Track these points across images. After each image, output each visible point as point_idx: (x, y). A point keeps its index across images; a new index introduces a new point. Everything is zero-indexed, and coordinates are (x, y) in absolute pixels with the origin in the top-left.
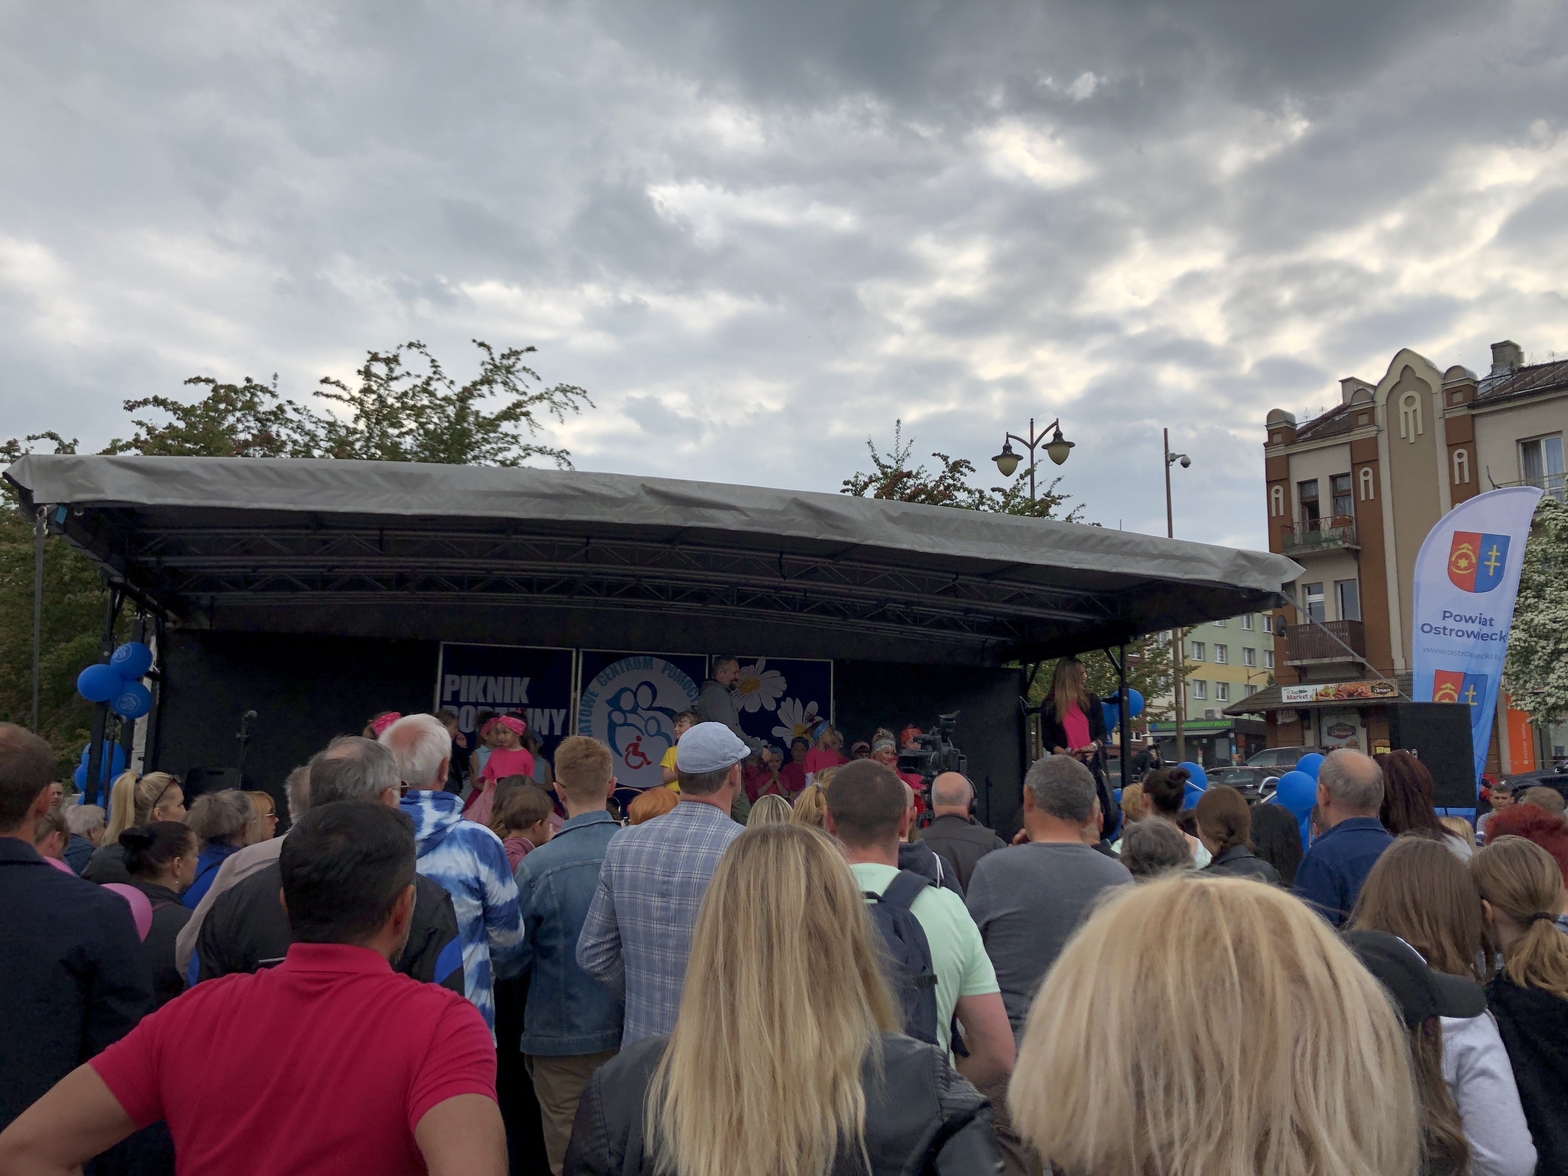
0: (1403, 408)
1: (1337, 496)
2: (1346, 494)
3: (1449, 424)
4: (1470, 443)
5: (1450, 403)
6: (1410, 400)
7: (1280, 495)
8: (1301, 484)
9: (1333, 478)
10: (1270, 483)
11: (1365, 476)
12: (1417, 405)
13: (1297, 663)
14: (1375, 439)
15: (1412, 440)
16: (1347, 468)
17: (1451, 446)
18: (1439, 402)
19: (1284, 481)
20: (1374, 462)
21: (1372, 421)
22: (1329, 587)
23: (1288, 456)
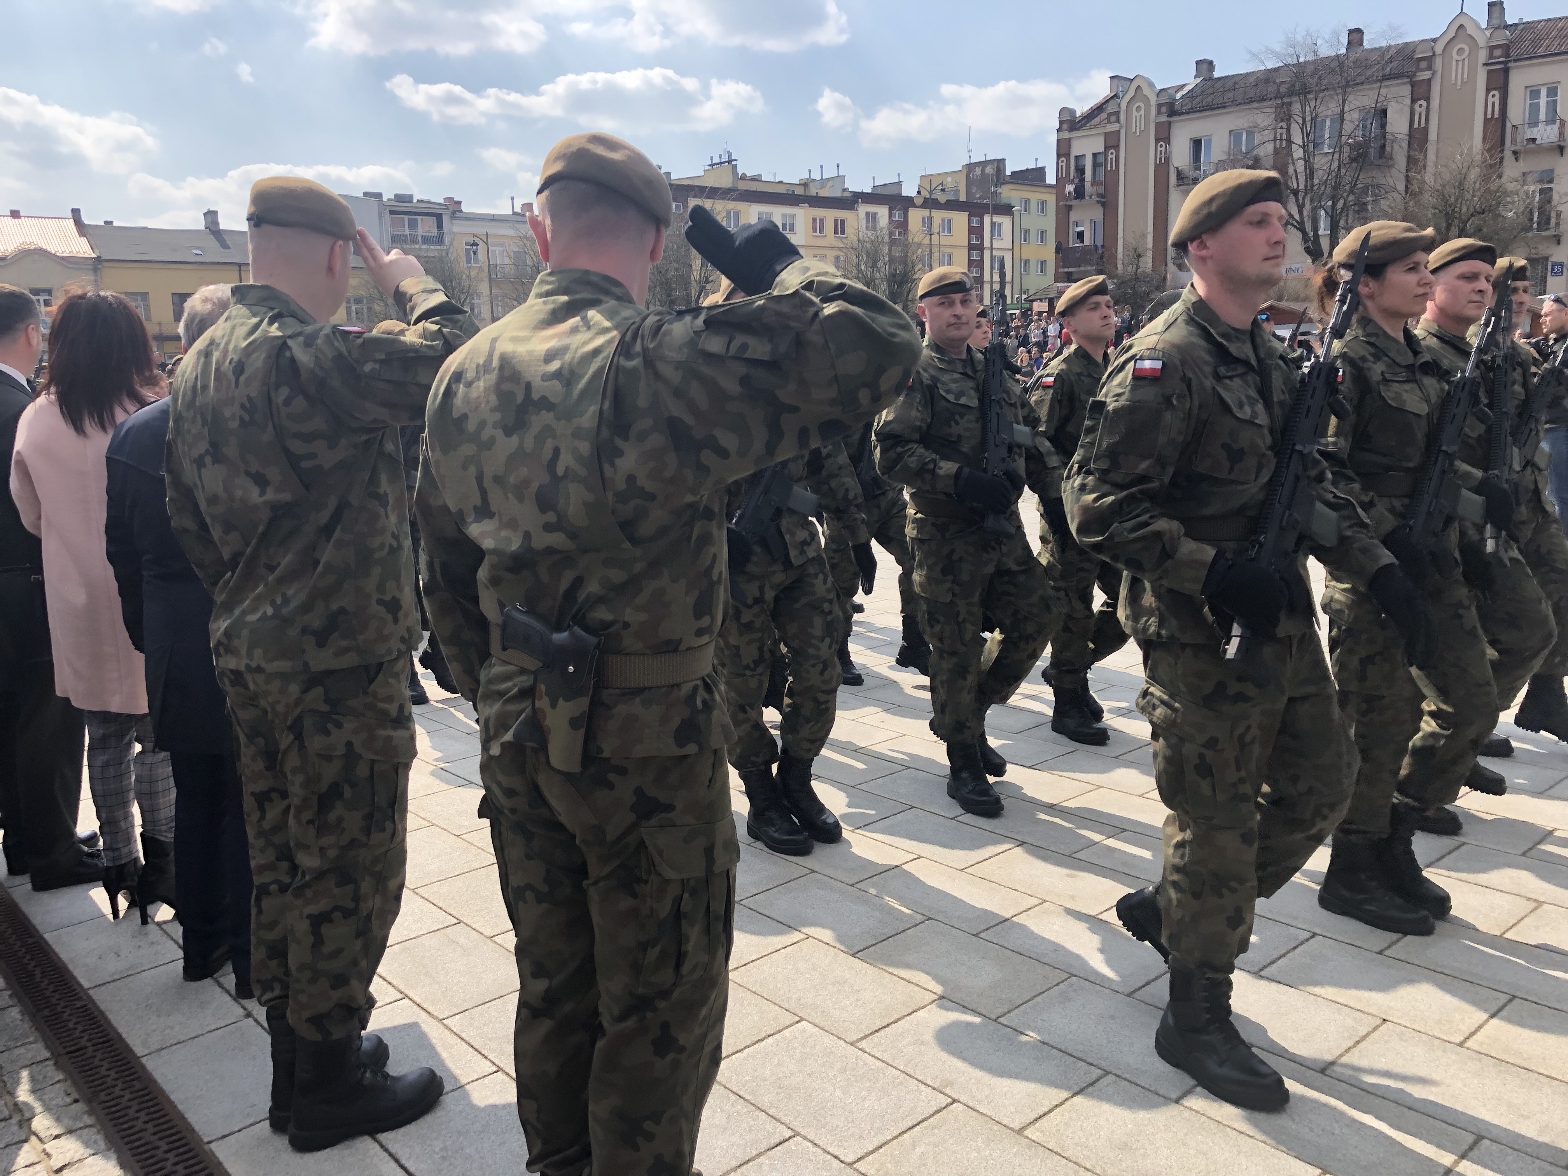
0: (1135, 113)
1: (1095, 165)
2: (1100, 165)
3: (1158, 125)
4: (1167, 140)
5: (1159, 112)
6: (1138, 109)
7: (1064, 164)
8: (1077, 157)
9: (1095, 155)
10: (1059, 156)
11: (1111, 156)
12: (1142, 112)
13: (1066, 270)
14: (1118, 132)
15: (1138, 134)
16: (1103, 150)
17: (1157, 140)
18: (1153, 111)
19: (1067, 155)
20: (1117, 147)
21: (1118, 121)
22: (1087, 224)
23: (1070, 139)
